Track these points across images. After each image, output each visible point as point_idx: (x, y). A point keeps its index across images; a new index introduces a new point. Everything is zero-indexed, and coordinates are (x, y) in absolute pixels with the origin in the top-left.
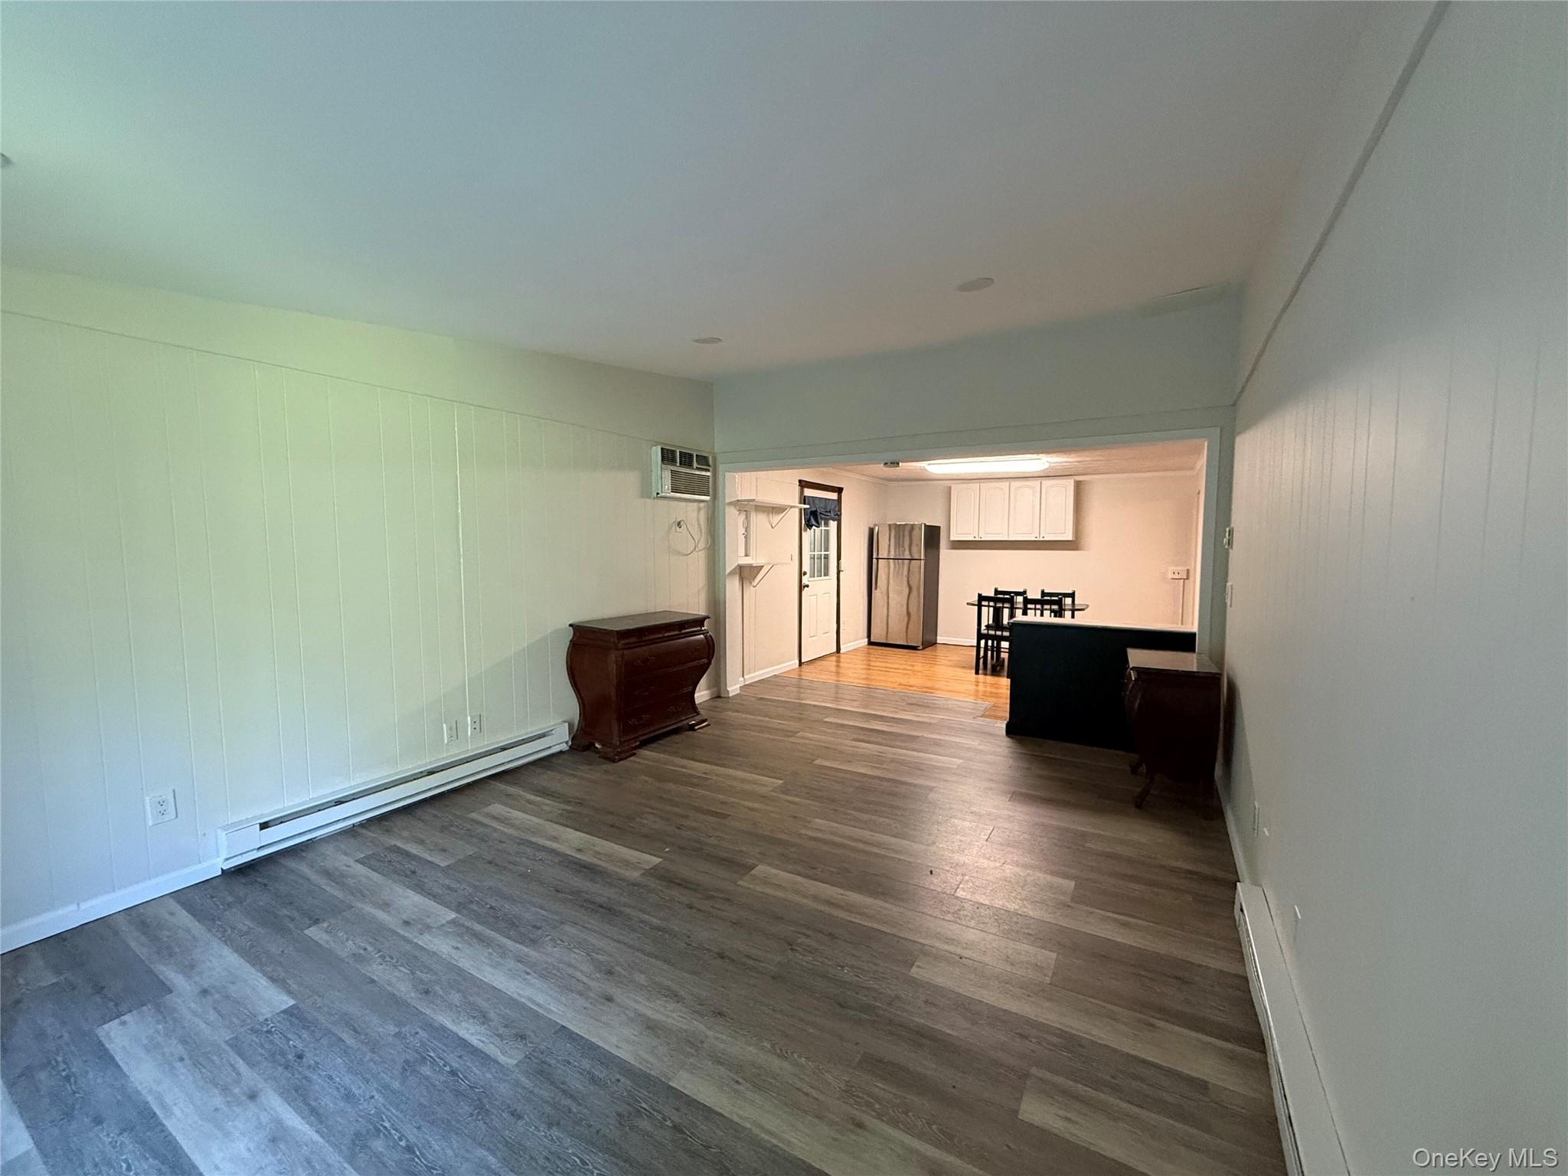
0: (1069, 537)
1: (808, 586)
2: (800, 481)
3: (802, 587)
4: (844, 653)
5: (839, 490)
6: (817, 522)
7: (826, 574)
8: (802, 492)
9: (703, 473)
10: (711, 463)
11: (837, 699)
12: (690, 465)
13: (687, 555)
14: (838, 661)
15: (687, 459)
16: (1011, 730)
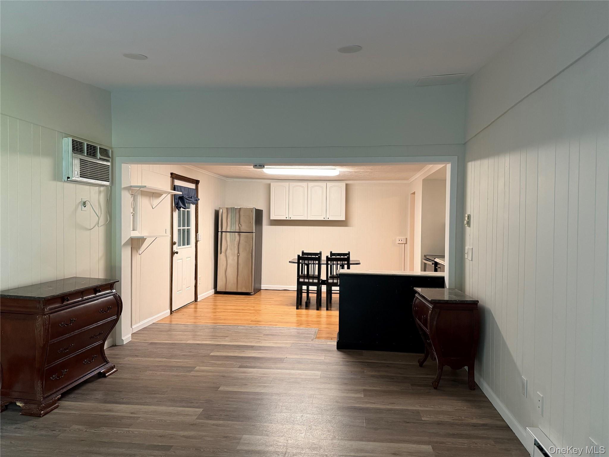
0: (343, 218)
1: (177, 253)
2: (172, 174)
3: (173, 253)
4: (200, 301)
5: (197, 182)
6: (184, 205)
7: (188, 244)
8: (173, 182)
9: (105, 163)
10: (110, 155)
11: (214, 337)
12: (94, 155)
13: (90, 229)
14: (196, 308)
15: (92, 151)
16: (341, 346)
